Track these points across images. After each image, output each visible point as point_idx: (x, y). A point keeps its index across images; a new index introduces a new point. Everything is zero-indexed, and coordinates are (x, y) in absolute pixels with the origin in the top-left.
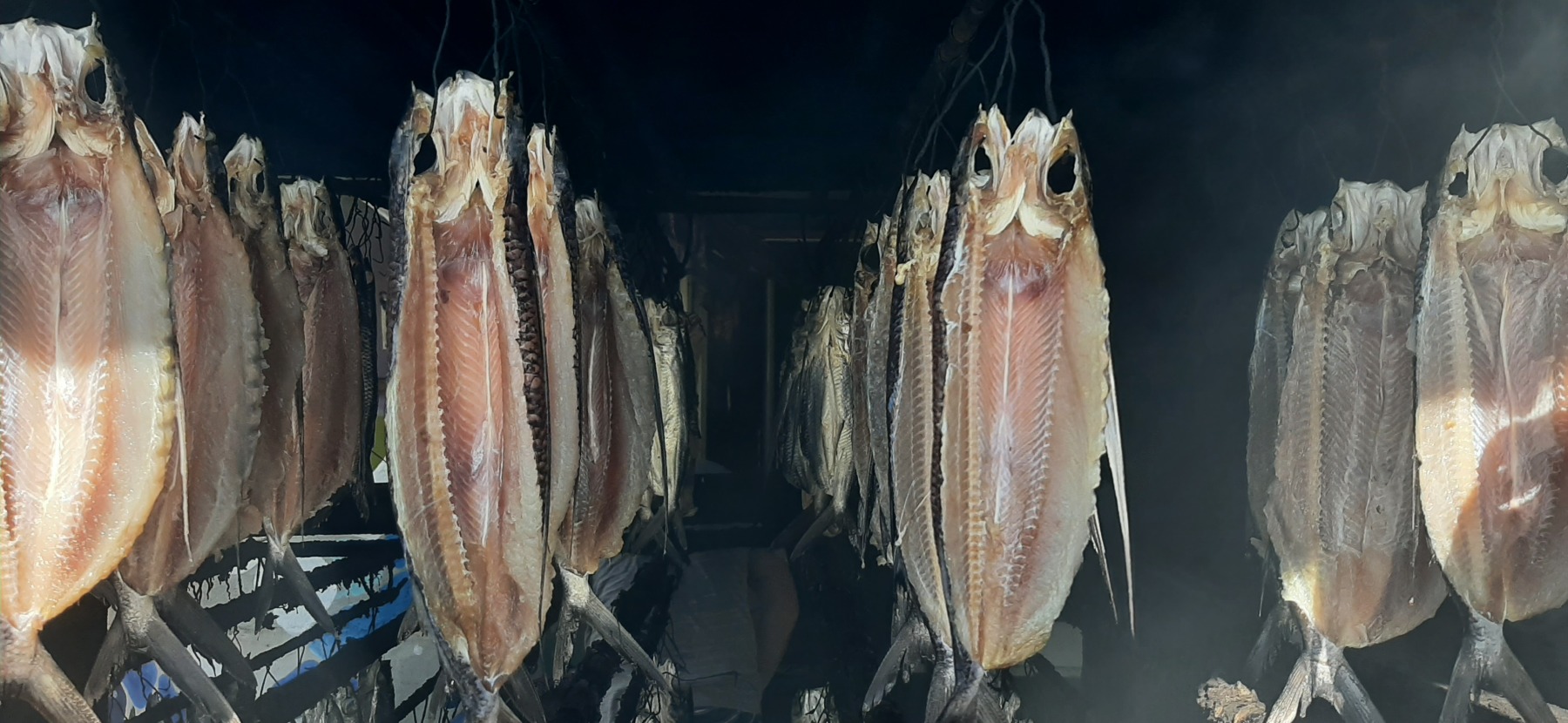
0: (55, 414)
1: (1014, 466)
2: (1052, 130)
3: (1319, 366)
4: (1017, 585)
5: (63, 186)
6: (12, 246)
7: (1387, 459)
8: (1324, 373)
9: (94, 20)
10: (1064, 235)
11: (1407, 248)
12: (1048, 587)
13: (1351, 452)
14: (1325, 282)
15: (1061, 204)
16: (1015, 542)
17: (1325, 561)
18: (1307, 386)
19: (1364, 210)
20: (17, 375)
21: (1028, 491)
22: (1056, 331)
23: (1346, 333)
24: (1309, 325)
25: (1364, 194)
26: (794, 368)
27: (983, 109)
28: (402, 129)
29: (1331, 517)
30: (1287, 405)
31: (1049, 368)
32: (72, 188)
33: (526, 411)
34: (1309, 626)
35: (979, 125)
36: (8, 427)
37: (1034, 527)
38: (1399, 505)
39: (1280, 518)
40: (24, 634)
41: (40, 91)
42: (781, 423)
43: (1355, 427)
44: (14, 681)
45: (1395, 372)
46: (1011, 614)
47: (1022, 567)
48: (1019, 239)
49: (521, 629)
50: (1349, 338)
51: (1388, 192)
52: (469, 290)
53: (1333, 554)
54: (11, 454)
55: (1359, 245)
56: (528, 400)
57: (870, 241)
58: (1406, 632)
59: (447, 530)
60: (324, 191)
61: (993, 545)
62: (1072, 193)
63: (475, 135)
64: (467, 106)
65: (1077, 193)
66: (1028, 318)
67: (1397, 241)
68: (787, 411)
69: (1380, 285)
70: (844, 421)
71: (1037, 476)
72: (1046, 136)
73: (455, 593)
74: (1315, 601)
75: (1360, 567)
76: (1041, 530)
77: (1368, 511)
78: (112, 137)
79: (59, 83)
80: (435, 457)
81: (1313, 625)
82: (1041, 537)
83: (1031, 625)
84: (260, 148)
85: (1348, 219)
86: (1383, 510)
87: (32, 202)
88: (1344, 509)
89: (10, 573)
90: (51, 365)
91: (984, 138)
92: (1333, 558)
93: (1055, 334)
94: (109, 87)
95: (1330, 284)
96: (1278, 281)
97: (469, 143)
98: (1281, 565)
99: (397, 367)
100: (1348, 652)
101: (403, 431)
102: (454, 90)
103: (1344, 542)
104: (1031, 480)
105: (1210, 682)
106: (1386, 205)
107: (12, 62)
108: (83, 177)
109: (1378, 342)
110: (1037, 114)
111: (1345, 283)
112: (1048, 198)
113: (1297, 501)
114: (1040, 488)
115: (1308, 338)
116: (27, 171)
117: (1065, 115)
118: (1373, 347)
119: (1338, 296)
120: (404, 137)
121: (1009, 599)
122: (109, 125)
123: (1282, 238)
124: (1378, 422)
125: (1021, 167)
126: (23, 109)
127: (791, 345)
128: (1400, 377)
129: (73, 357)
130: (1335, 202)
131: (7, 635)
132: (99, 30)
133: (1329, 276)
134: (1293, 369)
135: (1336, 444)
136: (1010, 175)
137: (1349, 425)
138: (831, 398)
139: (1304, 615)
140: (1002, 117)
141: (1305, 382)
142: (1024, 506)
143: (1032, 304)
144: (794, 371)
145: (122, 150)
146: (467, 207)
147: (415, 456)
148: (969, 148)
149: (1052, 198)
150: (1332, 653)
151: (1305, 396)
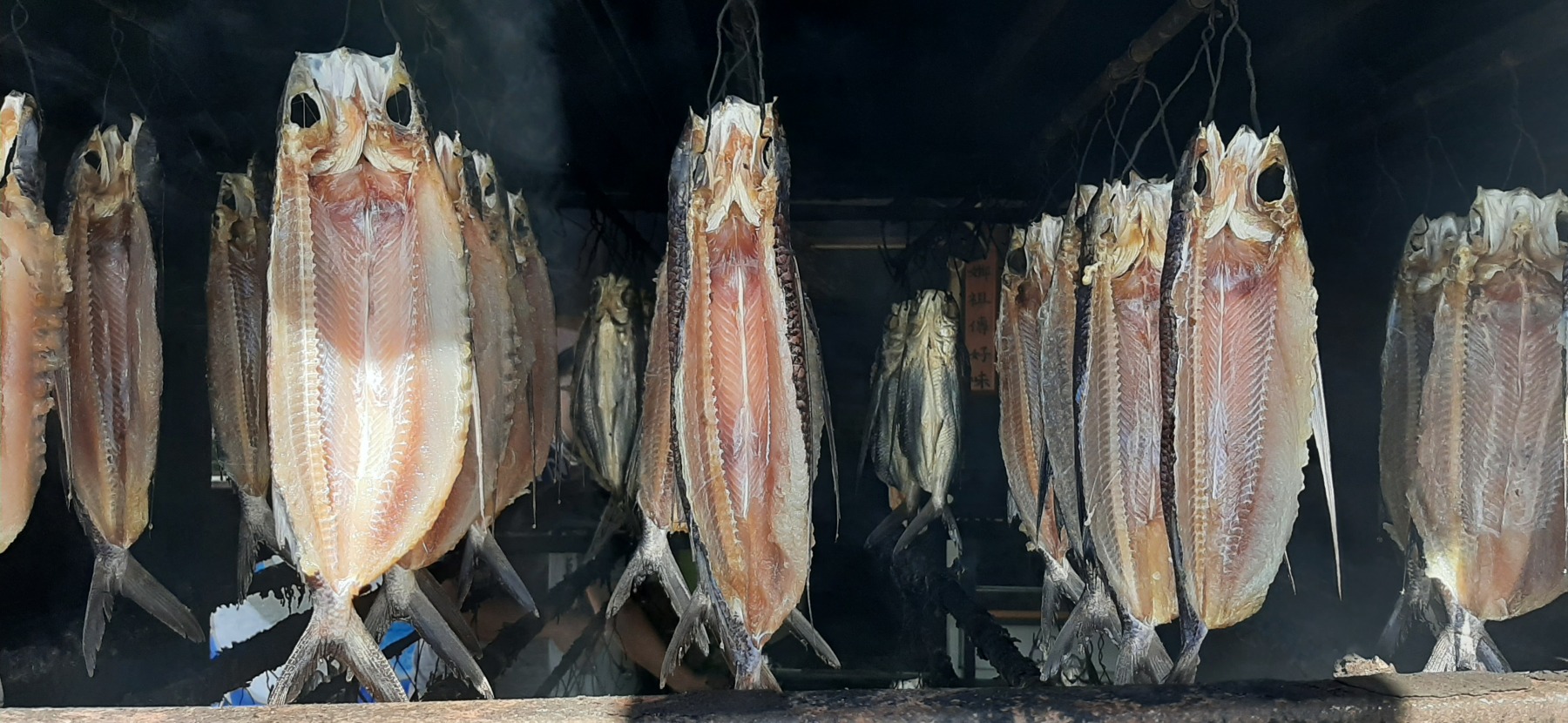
0: (364, 402)
1: (1229, 447)
2: (1260, 145)
3: (1459, 360)
4: (1235, 554)
5: (367, 198)
6: (328, 253)
7: (1526, 445)
8: (1465, 366)
9: (398, 49)
10: (1274, 239)
11: (1542, 250)
12: (1264, 556)
13: (1489, 440)
14: (1465, 282)
15: (1272, 211)
16: (1232, 515)
17: (1467, 542)
18: (1448, 379)
19: (1501, 216)
20: (334, 367)
21: (1244, 470)
22: (1269, 325)
23: (1485, 330)
24: (1450, 322)
25: (1500, 201)
26: (885, 370)
27: (1203, 126)
28: (682, 148)
29: (1471, 501)
30: (1429, 398)
31: (1263, 358)
32: (376, 200)
33: (796, 397)
34: (1452, 601)
35: (1200, 140)
36: (327, 413)
37: (1250, 502)
38: (1537, 488)
39: (1422, 501)
40: (342, 598)
41: (352, 113)
42: (873, 423)
43: (1494, 416)
44: (333, 642)
45: (1534, 365)
46: (1230, 578)
47: (1240, 538)
48: (1229, 243)
49: (783, 592)
50: (1487, 335)
51: (1524, 199)
52: (728, 291)
53: (1474, 534)
54: (330, 438)
55: (1496, 248)
56: (797, 388)
57: (1017, 246)
58: (1544, 605)
59: (722, 504)
60: (522, 202)
61: (1214, 516)
62: (1282, 200)
63: (738, 153)
64: (733, 127)
65: (1286, 201)
66: (1239, 314)
67: (1533, 244)
68: (879, 411)
69: (1518, 285)
70: (943, 421)
71: (1251, 456)
72: (1254, 149)
73: (729, 559)
74: (1458, 578)
75: (1499, 546)
76: (1256, 504)
77: (1508, 494)
78: (418, 155)
79: (371, 106)
80: (711, 438)
81: (1457, 600)
82: (1257, 510)
83: (1249, 588)
84: (491, 164)
85: (1486, 223)
86: (1522, 492)
87: (343, 212)
88: (1483, 494)
89: (331, 544)
90: (361, 358)
91: (1206, 152)
92: (1474, 538)
93: (1267, 328)
94: (414, 110)
95: (1469, 285)
96: (1408, 282)
97: (732, 161)
98: (1424, 546)
99: (683, 359)
100: (1489, 625)
101: (688, 416)
102: (722, 114)
103: (1483, 523)
104: (1246, 460)
105: (1347, 658)
106: (1523, 212)
107: (329, 87)
108: (385, 189)
109: (1516, 338)
110: (1247, 130)
111: (1481, 283)
112: (1258, 205)
113: (1440, 486)
114: (1255, 466)
115: (1449, 335)
116: (339, 184)
117: (1272, 131)
118: (1511, 343)
119: (1476, 296)
120: (684, 155)
121: (1229, 566)
122: (414, 144)
123: (1411, 242)
124: (1517, 412)
125: (1233, 178)
126: (337, 129)
127: (881, 347)
128: (1538, 369)
129: (380, 352)
130: (1474, 209)
131: (330, 599)
132: (403, 58)
133: (1469, 277)
134: (1435, 363)
135: (1475, 433)
136: (1223, 185)
137: (1488, 416)
138: (930, 398)
139: (1448, 591)
140: (1218, 133)
141: (1445, 376)
142: (1239, 483)
143: (1244, 300)
144: (885, 373)
145: (429, 166)
146: (727, 217)
147: (697, 437)
148: (1192, 161)
149: (1263, 205)
150: (1474, 626)
151: (1446, 388)
